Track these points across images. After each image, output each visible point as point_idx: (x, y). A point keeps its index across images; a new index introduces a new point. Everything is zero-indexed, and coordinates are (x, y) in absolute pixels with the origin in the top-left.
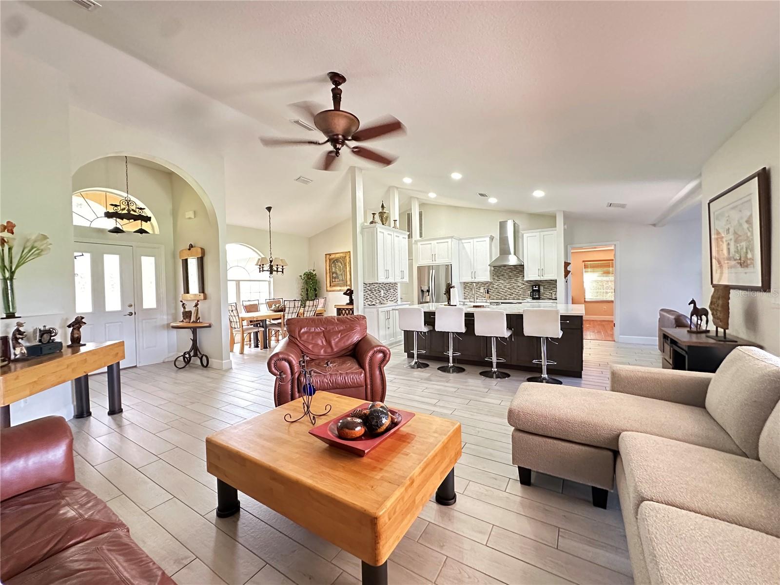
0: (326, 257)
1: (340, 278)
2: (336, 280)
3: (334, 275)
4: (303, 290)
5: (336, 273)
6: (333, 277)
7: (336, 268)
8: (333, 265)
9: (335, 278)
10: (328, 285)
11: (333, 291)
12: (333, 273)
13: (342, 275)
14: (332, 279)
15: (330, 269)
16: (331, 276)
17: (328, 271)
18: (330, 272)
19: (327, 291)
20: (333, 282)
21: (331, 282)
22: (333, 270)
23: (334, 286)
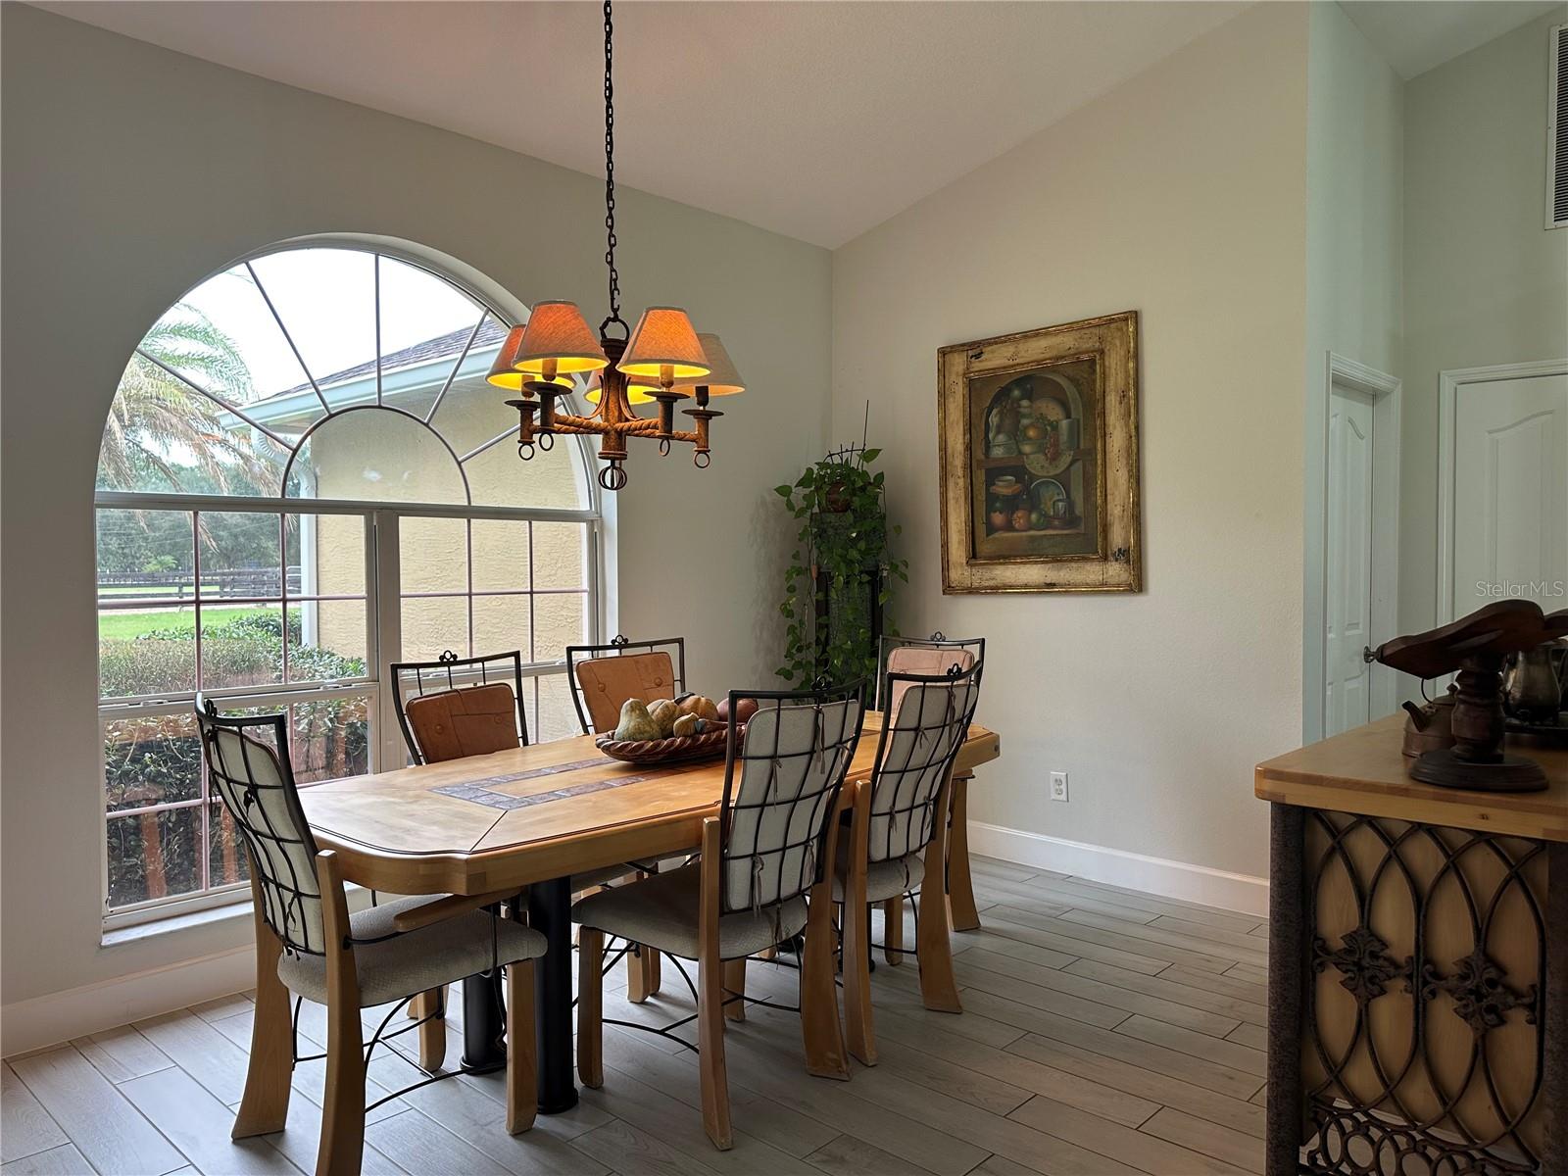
0: (942, 371)
1: (1053, 501)
2: (1019, 518)
3: (1005, 486)
4: (795, 580)
5: (1020, 472)
6: (991, 499)
7: (1016, 434)
8: (994, 419)
9: (1011, 504)
10: (958, 551)
11: (997, 590)
12: (993, 474)
13: (1064, 480)
14: (990, 509)
15: (969, 448)
16: (981, 496)
17: (958, 462)
18: (970, 467)
19: (949, 589)
20: (991, 529)
21: (981, 530)
22: (997, 452)
23: (1005, 557)
